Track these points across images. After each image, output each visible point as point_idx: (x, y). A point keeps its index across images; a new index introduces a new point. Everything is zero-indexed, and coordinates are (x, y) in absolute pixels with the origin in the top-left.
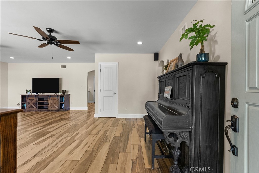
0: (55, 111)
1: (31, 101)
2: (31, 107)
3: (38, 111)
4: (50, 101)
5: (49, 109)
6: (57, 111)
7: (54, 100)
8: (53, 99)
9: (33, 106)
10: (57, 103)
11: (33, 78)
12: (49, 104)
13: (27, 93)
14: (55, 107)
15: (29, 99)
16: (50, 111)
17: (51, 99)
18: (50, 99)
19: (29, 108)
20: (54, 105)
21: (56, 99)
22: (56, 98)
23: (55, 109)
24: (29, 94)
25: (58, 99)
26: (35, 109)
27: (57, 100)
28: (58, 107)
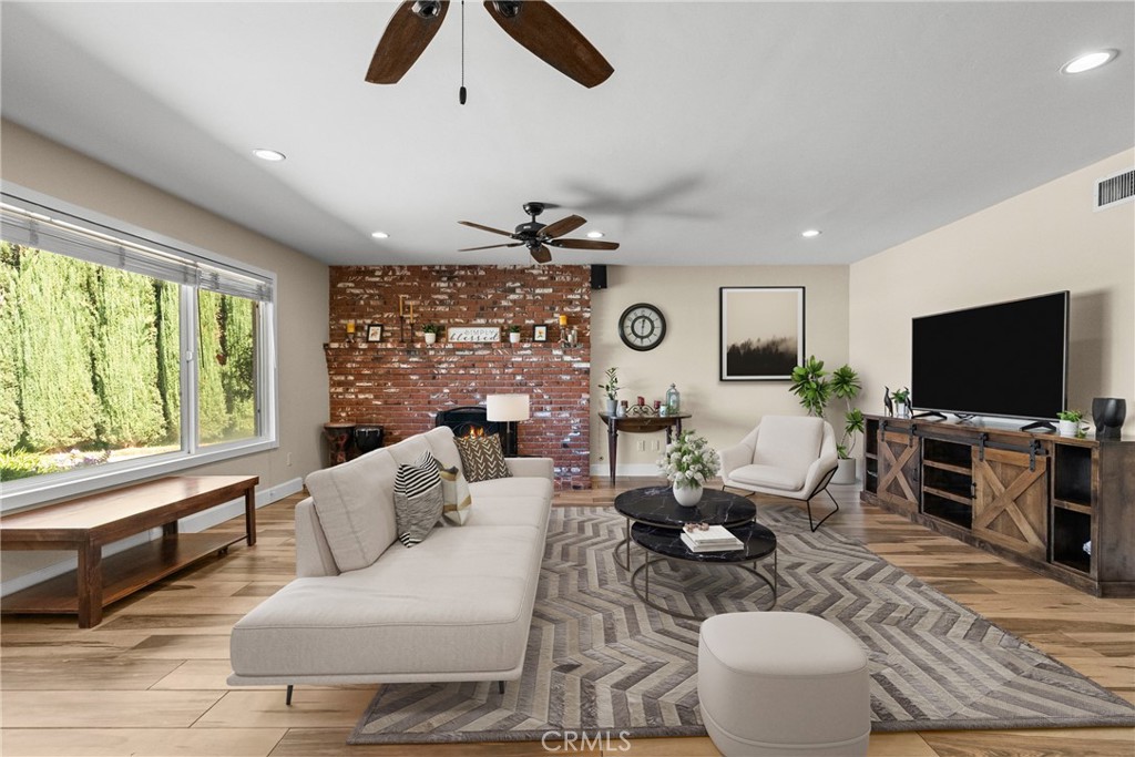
0: (1019, 558)
1: (897, 456)
2: (894, 487)
3: (925, 524)
4: (984, 476)
5: (979, 527)
6: (1031, 565)
7: (1011, 472)
8: (1006, 465)
9: (903, 482)
10: (1029, 499)
11: (917, 323)
12: (980, 495)
13: (889, 404)
14: (1015, 531)
15: (890, 444)
16: (985, 546)
17: (989, 462)
18: (986, 457)
19: (888, 490)
20: (1011, 508)
21: (1020, 469)
22: (1022, 459)
23: (1013, 544)
24: (900, 411)
25: (1042, 469)
26: (911, 503)
27: (1032, 477)
28: (1040, 536)
